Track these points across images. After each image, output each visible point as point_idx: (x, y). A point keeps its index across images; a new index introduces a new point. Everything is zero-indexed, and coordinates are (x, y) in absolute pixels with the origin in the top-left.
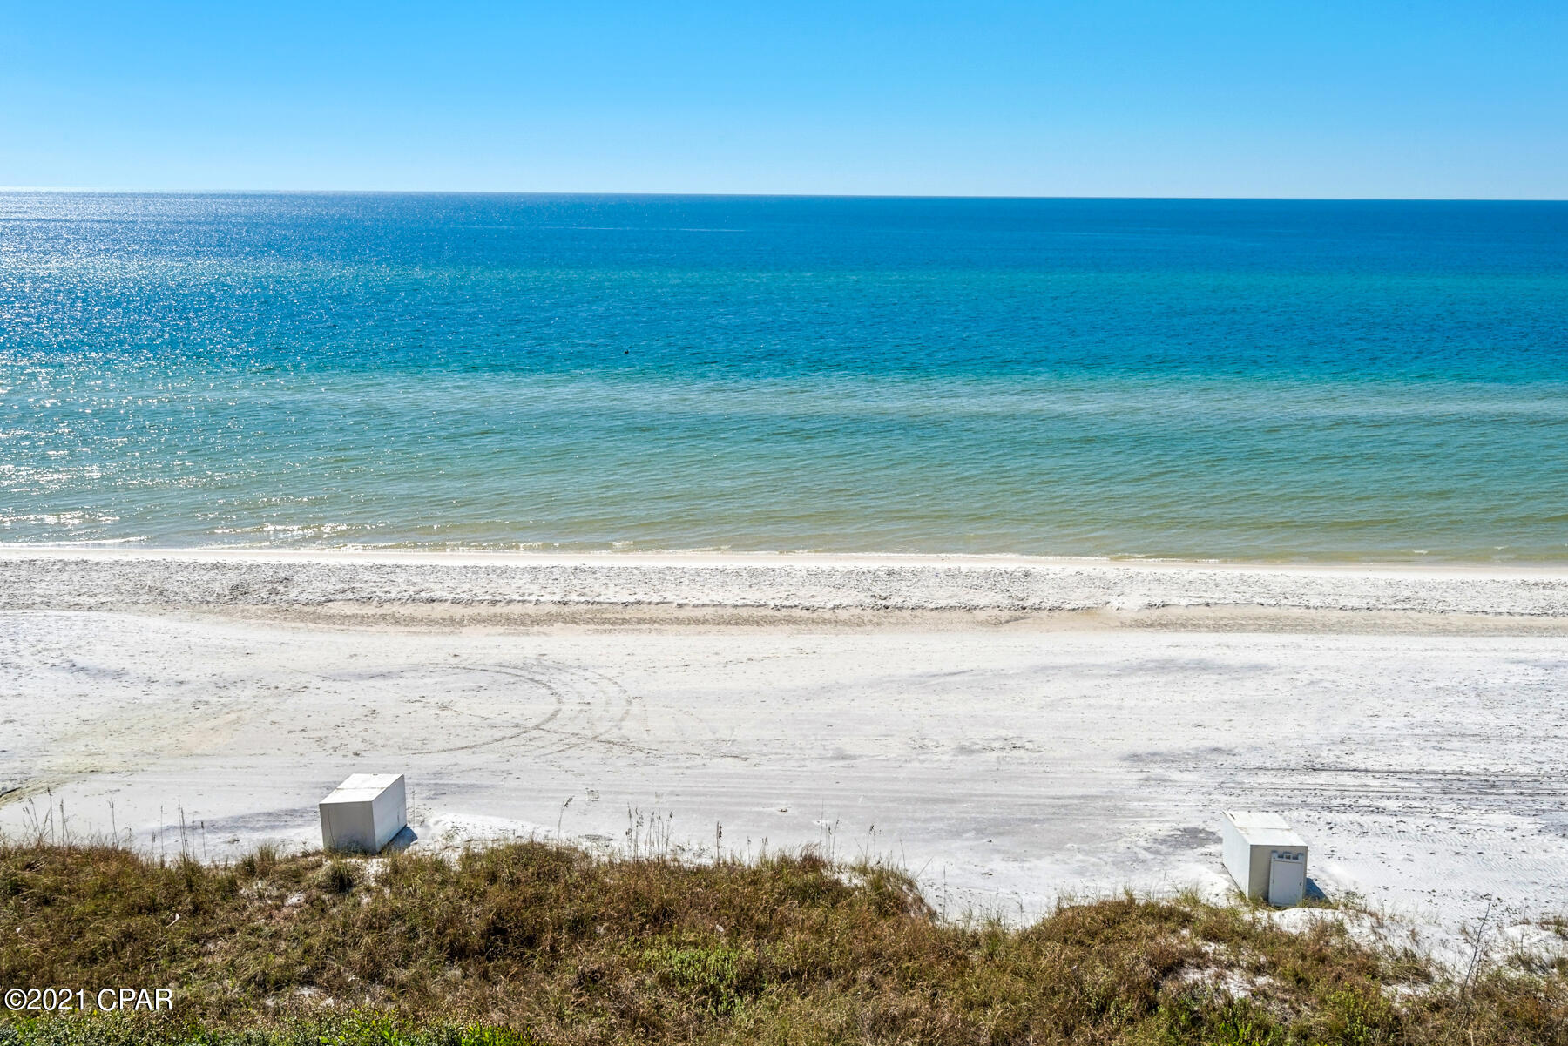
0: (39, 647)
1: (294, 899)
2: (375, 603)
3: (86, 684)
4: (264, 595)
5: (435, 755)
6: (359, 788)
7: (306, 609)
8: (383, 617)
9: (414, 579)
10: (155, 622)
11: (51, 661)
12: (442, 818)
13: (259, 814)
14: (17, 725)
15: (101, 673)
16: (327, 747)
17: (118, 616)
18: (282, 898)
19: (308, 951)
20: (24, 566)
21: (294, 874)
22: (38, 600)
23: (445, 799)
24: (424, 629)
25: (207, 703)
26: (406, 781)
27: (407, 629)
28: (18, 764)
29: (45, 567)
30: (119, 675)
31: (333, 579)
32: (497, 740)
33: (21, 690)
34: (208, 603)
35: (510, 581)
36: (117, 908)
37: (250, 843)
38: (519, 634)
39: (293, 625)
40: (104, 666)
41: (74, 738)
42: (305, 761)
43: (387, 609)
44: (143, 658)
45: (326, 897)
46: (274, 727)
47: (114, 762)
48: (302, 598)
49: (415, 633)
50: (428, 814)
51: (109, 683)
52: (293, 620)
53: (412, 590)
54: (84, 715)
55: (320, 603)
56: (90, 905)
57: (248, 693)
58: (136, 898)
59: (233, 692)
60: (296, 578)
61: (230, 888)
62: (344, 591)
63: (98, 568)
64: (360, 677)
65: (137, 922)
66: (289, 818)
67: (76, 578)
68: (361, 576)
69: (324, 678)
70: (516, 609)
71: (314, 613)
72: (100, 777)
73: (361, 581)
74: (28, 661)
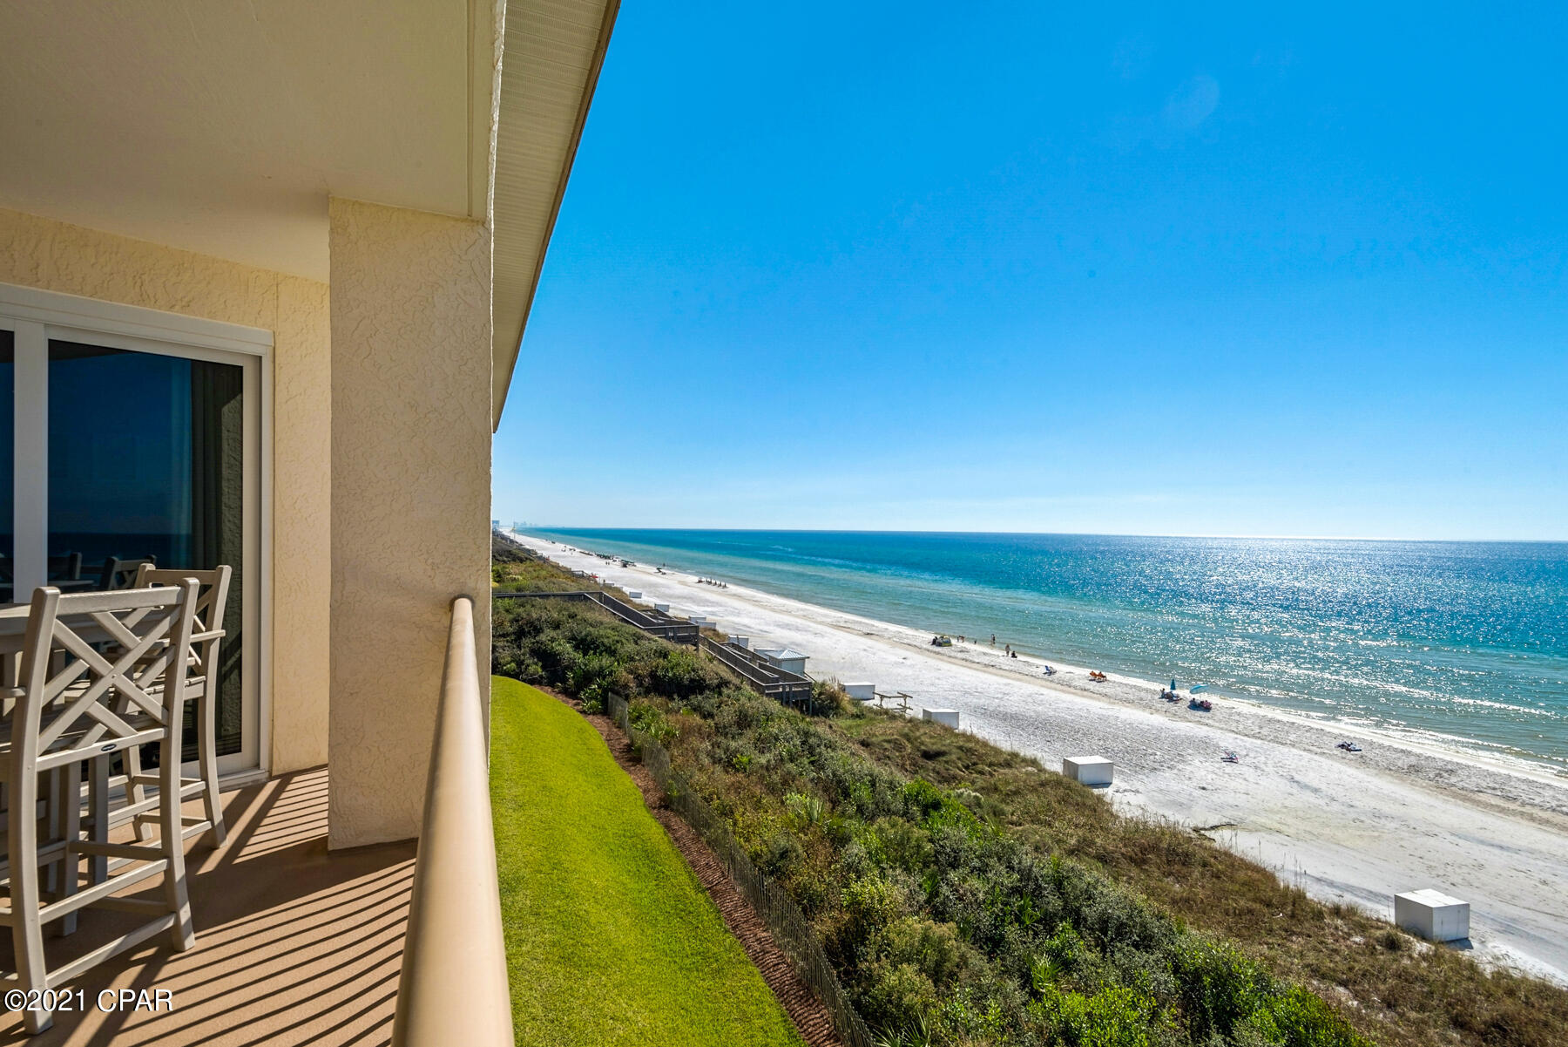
0: (1280, 764)
1: (1358, 939)
2: (1518, 803)
3: (1295, 789)
4: (1432, 775)
5: (1518, 909)
6: (1430, 898)
7: (1461, 792)
8: (1522, 814)
9: (1560, 797)
10: (1351, 771)
11: (1281, 773)
12: (1501, 946)
13: (1364, 889)
14: (1249, 796)
15: (1306, 787)
16: (1434, 873)
17: (1330, 762)
18: (1350, 935)
19: (1351, 969)
20: (1288, 725)
21: (1364, 925)
22: (1289, 742)
23: (1511, 937)
24: (1555, 830)
25: (1362, 821)
26: (1471, 908)
27: (1539, 826)
28: (1241, 814)
29: (1299, 727)
30: (1316, 791)
31: (1488, 780)
33: (1259, 782)
34: (1390, 770)
36: (1251, 895)
37: (1348, 899)
39: (1446, 798)
40: (1310, 784)
41: (1278, 812)
43: (1527, 809)
44: (1335, 787)
45: (1378, 947)
46: (1400, 849)
47: (1291, 831)
48: (1460, 784)
49: (1545, 830)
50: (1491, 939)
51: (1308, 793)
52: (1447, 795)
53: (1554, 804)
54: (1287, 803)
55: (1472, 791)
56: (1237, 887)
57: (1392, 825)
58: (1261, 895)
59: (1383, 821)
60: (1459, 772)
61: (1319, 915)
62: (1494, 789)
63: (1329, 735)
64: (1482, 842)
65: (1256, 906)
66: (1382, 899)
67: (1314, 737)
68: (1512, 783)
69: (1453, 834)
71: (1466, 796)
72: (1280, 835)
73: (1511, 786)
74: (1270, 769)
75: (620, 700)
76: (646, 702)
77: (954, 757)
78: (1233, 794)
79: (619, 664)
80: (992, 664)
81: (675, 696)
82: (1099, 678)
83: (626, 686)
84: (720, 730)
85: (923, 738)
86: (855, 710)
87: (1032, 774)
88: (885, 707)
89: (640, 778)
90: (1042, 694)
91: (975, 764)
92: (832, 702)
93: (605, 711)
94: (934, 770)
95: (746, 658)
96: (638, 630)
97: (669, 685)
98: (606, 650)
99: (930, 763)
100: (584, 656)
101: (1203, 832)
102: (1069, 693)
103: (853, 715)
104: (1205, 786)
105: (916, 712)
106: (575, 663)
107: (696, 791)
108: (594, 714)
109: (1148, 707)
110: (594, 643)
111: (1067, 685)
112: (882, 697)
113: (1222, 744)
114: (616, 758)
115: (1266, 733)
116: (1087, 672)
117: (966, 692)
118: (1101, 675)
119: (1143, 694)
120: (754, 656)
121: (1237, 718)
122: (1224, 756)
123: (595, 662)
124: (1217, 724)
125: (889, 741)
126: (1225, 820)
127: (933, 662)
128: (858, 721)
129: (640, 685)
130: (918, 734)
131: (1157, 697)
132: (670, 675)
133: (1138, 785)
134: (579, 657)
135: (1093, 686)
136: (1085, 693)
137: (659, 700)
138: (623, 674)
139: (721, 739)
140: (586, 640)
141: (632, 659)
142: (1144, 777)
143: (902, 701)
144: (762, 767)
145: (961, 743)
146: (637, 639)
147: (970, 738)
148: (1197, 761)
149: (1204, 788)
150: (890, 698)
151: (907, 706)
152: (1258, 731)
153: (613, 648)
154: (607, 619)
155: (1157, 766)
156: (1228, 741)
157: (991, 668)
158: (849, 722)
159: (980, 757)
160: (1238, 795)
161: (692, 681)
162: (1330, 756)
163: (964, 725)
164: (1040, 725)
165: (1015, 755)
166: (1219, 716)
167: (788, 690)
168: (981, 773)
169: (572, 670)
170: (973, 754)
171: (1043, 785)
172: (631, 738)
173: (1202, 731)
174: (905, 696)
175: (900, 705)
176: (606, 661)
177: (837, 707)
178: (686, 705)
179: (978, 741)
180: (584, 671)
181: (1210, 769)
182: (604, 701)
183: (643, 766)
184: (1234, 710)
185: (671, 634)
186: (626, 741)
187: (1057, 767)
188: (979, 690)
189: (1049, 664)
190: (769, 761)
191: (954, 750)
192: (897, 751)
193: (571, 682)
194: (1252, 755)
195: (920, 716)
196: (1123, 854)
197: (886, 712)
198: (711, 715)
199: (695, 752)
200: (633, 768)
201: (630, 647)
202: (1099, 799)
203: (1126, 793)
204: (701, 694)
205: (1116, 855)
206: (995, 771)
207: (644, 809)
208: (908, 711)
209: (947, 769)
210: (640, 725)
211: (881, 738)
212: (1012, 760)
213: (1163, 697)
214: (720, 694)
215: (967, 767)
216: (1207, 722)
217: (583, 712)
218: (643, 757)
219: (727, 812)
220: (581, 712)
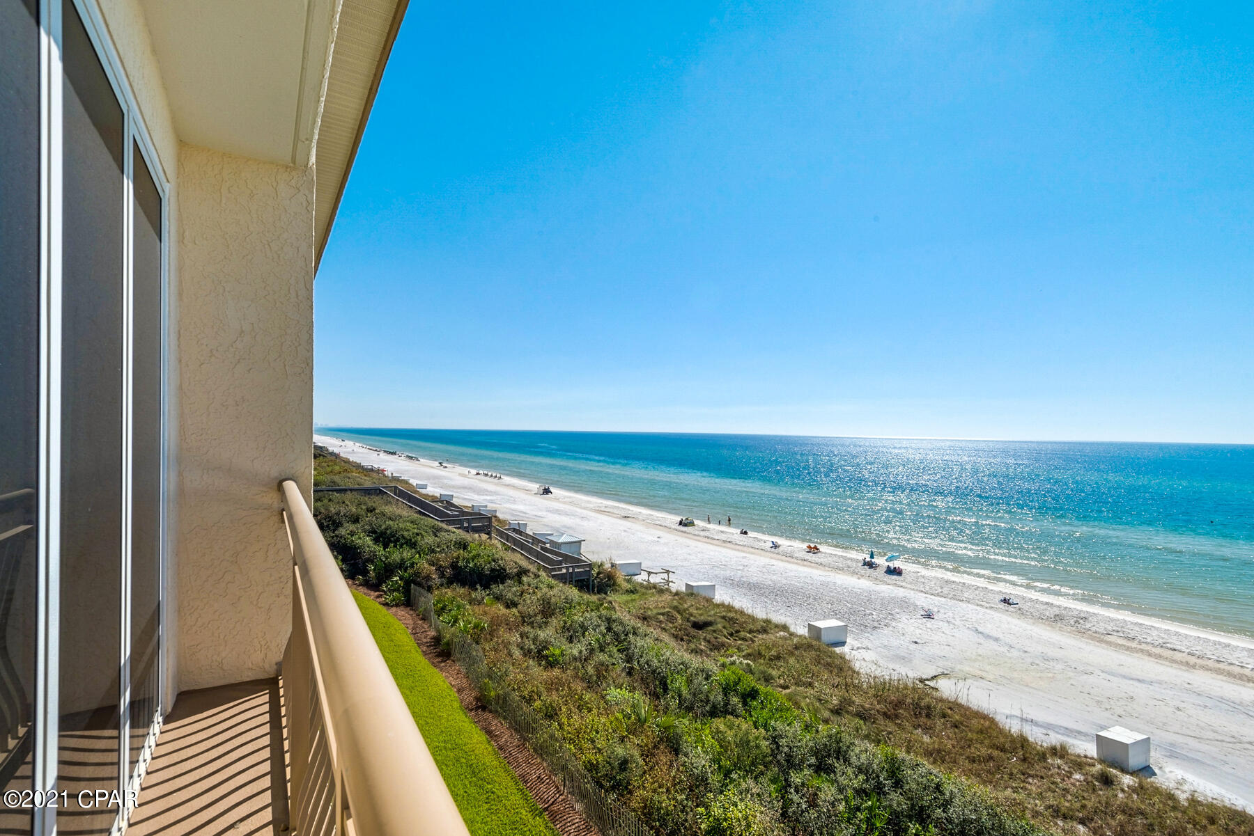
0: (964, 619)
1: (1077, 776)
2: (1136, 642)
3: (982, 640)
4: (1072, 622)
5: (1171, 734)
6: (1120, 734)
7: (1095, 635)
8: (1142, 651)
9: (1162, 635)
10: (1015, 621)
11: (968, 626)
12: (1175, 770)
13: (1061, 727)
14: (951, 648)
15: (988, 637)
16: (1103, 706)
17: (999, 615)
18: (1071, 773)
19: (1084, 807)
20: (961, 584)
21: (1079, 764)
22: (965, 599)
23: (1177, 761)
24: (1167, 663)
25: (1037, 665)
26: (1151, 741)
27: (1156, 660)
28: (950, 664)
29: (969, 586)
30: (997, 640)
31: (1112, 624)
32: (1217, 740)
33: (955, 634)
34: (1041, 619)
35: (1232, 652)
36: (987, 742)
37: (1054, 739)
38: (1237, 684)
39: (1087, 640)
40: (990, 634)
41: (975, 660)
42: (1089, 709)
43: (1143, 646)
44: (1009, 636)
45: (1096, 783)
46: (1072, 687)
47: (991, 677)
48: (1094, 629)
49: (1161, 664)
50: (1165, 764)
51: (991, 642)
52: (1087, 638)
53: (1161, 641)
54: (980, 653)
55: (1103, 634)
56: (974, 736)
57: (1059, 666)
58: (996, 741)
59: (1051, 663)
60: (1090, 618)
61: (1043, 757)
62: (1118, 631)
63: (993, 592)
64: (1124, 677)
65: (996, 753)
66: (1077, 734)
67: (982, 594)
68: (1128, 626)
69: (1103, 672)
70: (1237, 670)
71: (1100, 638)
72: (984, 681)
73: (1128, 629)
74: (958, 622)
75: (422, 591)
76: (449, 593)
77: (720, 626)
78: (938, 646)
79: (420, 556)
80: (729, 540)
81: (478, 587)
82: (814, 550)
83: (428, 578)
84: (525, 619)
85: (691, 610)
86: (628, 586)
87: (784, 638)
88: (652, 581)
89: (452, 676)
90: (773, 565)
91: (737, 632)
92: (609, 580)
93: (409, 603)
94: (705, 639)
95: (528, 542)
96: (436, 522)
97: (470, 574)
98: (406, 543)
99: (700, 632)
100: (384, 549)
101: (927, 682)
102: (793, 563)
103: (627, 591)
104: (916, 640)
105: (678, 585)
106: (376, 555)
107: (514, 690)
108: (397, 605)
109: (854, 573)
110: (394, 536)
111: (789, 556)
112: (649, 573)
113: (918, 603)
114: (425, 653)
115: (946, 592)
116: (805, 546)
117: (714, 566)
118: (816, 548)
119: (849, 562)
120: (535, 540)
121: (922, 580)
122: (923, 613)
123: (396, 555)
124: (909, 586)
125: (663, 614)
126: (940, 671)
127: (682, 540)
128: (633, 596)
129: (442, 576)
130: (686, 606)
131: (860, 565)
132: (471, 565)
133: (866, 643)
134: (379, 550)
135: (810, 556)
136: (805, 563)
137: (462, 591)
138: (424, 566)
139: (527, 629)
140: (385, 533)
141: (433, 551)
142: (869, 635)
143: (665, 576)
144: (575, 659)
145: (724, 614)
146: (436, 531)
147: (729, 608)
148: (904, 618)
149: (916, 643)
150: (656, 574)
151: (670, 580)
152: (940, 590)
153: (413, 540)
154: (405, 513)
155: (876, 624)
156: (923, 601)
157: (729, 544)
158: (626, 597)
159: (741, 625)
160: (942, 647)
161: (493, 570)
162: (997, 610)
163: (721, 596)
164: (778, 592)
165: (768, 621)
166: (909, 579)
167: (571, 571)
168: (744, 639)
169: (372, 562)
170: (735, 623)
171: (797, 648)
172: (438, 631)
173: (900, 593)
174: (668, 572)
175: (664, 579)
176: (407, 553)
177: (614, 585)
178: (488, 595)
179: (736, 611)
180: (385, 564)
181: (916, 625)
182: (407, 592)
183: (454, 661)
184: (919, 574)
185: (466, 525)
186: (432, 633)
187: (802, 631)
188: (724, 563)
189: (775, 539)
190: (581, 652)
191: (719, 620)
192: (670, 622)
193: (372, 574)
194: (942, 611)
195: (684, 589)
196: (878, 711)
197: (655, 587)
198: (515, 605)
199: (507, 645)
200: (443, 664)
201: (430, 540)
202: (842, 657)
203: (859, 651)
204: (503, 583)
205: (872, 712)
206: (755, 637)
207: (461, 713)
208: (671, 584)
209: (716, 638)
210: (445, 617)
211: (655, 611)
212: (766, 627)
213: (864, 565)
214: (520, 582)
215: (731, 635)
216: (902, 584)
217: (386, 604)
218: (453, 652)
219: (551, 714)
220: (384, 605)
